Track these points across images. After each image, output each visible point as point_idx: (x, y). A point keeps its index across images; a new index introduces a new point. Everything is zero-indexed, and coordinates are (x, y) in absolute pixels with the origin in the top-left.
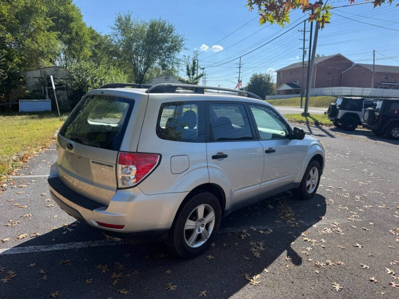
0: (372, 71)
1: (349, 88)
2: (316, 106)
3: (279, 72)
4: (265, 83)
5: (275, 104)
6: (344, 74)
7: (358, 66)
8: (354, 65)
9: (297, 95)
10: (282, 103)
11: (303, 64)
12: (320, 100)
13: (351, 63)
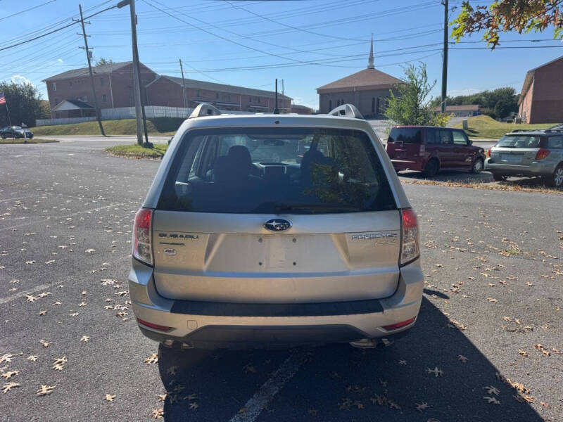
0: (182, 86)
1: (162, 107)
2: (125, 133)
3: (50, 83)
4: (26, 100)
5: (58, 132)
6: (148, 88)
7: (163, 78)
8: (157, 78)
9: (91, 118)
10: (70, 130)
11: (91, 72)
12: (128, 125)
13: (153, 75)
